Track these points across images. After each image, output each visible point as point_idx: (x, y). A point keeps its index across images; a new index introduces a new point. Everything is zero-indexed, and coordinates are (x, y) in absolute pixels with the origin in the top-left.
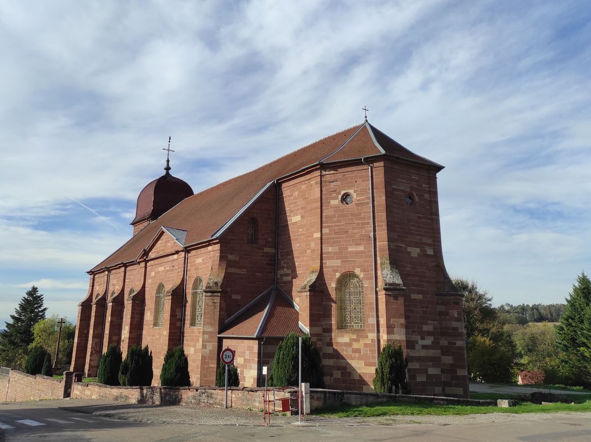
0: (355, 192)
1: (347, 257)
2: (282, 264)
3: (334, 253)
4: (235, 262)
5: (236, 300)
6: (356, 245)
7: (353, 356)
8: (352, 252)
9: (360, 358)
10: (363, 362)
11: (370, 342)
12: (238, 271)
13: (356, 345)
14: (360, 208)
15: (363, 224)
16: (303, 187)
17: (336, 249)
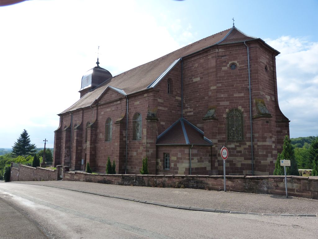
0: (238, 62)
1: (233, 100)
2: (186, 106)
3: (225, 98)
4: (162, 103)
5: (162, 125)
6: (239, 93)
7: (237, 155)
8: (236, 97)
9: (241, 156)
10: (243, 158)
11: (248, 147)
12: (163, 108)
13: (238, 149)
14: (241, 71)
15: (243, 81)
16: (202, 61)
17: (226, 95)
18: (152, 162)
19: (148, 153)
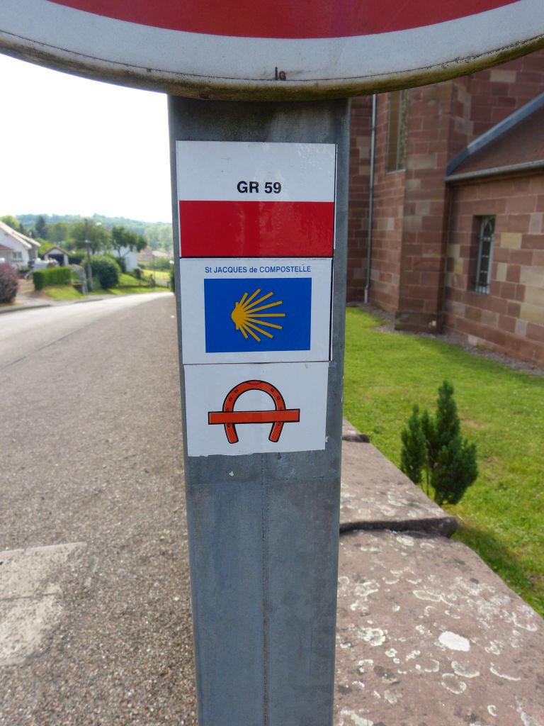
5: (501, 88)
18: (425, 256)
19: (409, 218)
